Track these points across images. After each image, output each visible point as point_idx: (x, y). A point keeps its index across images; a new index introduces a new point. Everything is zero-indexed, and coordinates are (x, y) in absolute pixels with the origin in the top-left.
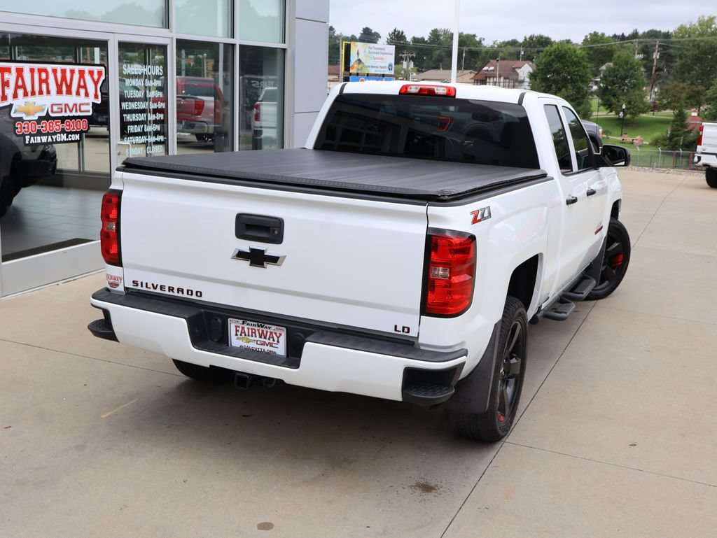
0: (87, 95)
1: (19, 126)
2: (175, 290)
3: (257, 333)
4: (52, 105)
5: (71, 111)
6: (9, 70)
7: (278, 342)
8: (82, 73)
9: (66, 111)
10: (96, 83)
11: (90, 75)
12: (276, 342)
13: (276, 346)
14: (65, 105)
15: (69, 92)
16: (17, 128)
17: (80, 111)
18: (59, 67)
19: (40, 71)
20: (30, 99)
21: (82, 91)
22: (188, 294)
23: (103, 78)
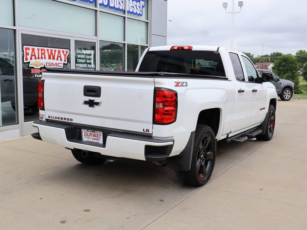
0: (61, 60)
1: (32, 70)
2: (63, 119)
3: (92, 135)
4: (46, 63)
5: (54, 66)
6: (29, 49)
7: (100, 138)
8: (59, 52)
9: (52, 66)
10: (65, 56)
11: (63, 53)
12: (99, 138)
13: (99, 140)
14: (52, 63)
15: (54, 58)
16: (32, 71)
17: (58, 66)
18: (50, 49)
19: (42, 50)
20: (37, 60)
21: (59, 59)
22: (67, 120)
23: (68, 54)
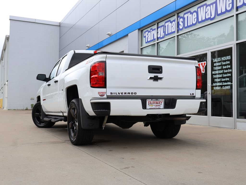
2: (127, 94)
3: (155, 103)
12: (161, 105)
